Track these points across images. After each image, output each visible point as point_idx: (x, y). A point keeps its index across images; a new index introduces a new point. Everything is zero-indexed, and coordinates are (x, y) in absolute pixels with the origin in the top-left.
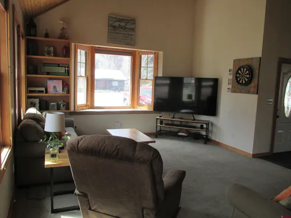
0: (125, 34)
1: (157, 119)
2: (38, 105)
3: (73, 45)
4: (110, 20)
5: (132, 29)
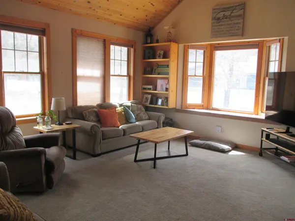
0: (231, 24)
1: (263, 131)
2: (149, 100)
3: (181, 46)
4: (213, 13)
5: (239, 16)
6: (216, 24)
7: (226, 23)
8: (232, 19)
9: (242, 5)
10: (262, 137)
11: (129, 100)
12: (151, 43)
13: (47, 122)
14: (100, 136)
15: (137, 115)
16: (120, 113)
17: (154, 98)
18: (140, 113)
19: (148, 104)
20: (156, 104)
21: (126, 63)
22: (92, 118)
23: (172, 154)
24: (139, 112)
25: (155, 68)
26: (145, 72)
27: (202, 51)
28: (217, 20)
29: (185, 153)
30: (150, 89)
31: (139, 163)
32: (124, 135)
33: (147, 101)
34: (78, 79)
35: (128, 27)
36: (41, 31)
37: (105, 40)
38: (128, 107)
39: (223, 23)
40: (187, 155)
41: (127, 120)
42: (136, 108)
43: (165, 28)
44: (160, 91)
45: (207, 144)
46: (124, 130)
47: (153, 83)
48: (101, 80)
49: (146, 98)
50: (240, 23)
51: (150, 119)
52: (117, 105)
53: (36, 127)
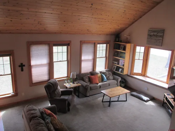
0: (156, 39)
1: (165, 95)
2: (115, 69)
3: (132, 45)
4: (148, 32)
5: (161, 36)
6: (149, 38)
8: (157, 37)
9: (163, 31)
10: (164, 98)
11: (105, 69)
12: (118, 42)
13: (69, 82)
14: (89, 89)
15: (108, 77)
16: (99, 77)
17: (118, 68)
19: (114, 70)
20: (118, 71)
21: (105, 51)
22: (87, 80)
23: (119, 100)
24: (109, 75)
25: (119, 53)
26: (114, 55)
27: (144, 48)
28: (150, 36)
30: (116, 64)
31: (104, 103)
32: (100, 88)
34: (82, 61)
35: (107, 35)
36: (68, 44)
37: (95, 43)
38: (104, 73)
39: (153, 38)
40: (126, 101)
41: (102, 80)
42: (107, 74)
43: (124, 35)
44: (120, 65)
45: (138, 96)
46: (100, 86)
47: (118, 61)
48: (92, 61)
49: (114, 67)
50: (160, 40)
51: (114, 79)
52: (99, 72)
53: (65, 84)
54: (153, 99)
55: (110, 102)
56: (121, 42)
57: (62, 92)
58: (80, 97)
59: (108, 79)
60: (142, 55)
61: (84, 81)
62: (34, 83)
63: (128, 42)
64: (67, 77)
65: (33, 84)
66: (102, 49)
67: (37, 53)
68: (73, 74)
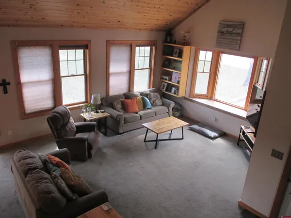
0: (230, 39)
1: (241, 129)
2: (165, 88)
3: (193, 48)
4: (220, 27)
5: (238, 34)
6: (220, 36)
7: (228, 37)
8: (233, 35)
9: (242, 25)
10: (240, 132)
11: (149, 88)
12: (170, 43)
13: (89, 111)
14: (122, 121)
15: (154, 102)
16: (139, 102)
17: (170, 86)
18: (155, 100)
19: (164, 90)
20: (170, 91)
21: (149, 57)
22: (119, 106)
23: (171, 138)
25: (172, 62)
26: (164, 66)
27: (211, 53)
28: (221, 33)
29: (182, 137)
30: (166, 79)
31: (147, 143)
32: (140, 119)
33: (164, 88)
34: (110, 76)
35: (151, 31)
36: (85, 46)
37: (131, 44)
38: (147, 95)
39: (226, 37)
40: (183, 139)
41: (145, 106)
42: (153, 96)
44: (173, 82)
45: (201, 131)
46: (141, 116)
47: (170, 74)
48: (127, 74)
49: (164, 85)
50: (238, 40)
51: (163, 105)
52: (138, 94)
53: (82, 114)
54: (223, 135)
55: (157, 141)
56: (175, 43)
57: (77, 127)
58: (107, 134)
59: (154, 104)
60: (208, 65)
61: (114, 108)
62: (29, 114)
63: (187, 44)
64: (86, 102)
65: (25, 115)
66: (143, 55)
67: (31, 62)
68: (94, 98)
